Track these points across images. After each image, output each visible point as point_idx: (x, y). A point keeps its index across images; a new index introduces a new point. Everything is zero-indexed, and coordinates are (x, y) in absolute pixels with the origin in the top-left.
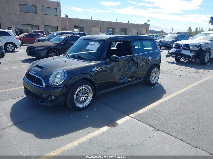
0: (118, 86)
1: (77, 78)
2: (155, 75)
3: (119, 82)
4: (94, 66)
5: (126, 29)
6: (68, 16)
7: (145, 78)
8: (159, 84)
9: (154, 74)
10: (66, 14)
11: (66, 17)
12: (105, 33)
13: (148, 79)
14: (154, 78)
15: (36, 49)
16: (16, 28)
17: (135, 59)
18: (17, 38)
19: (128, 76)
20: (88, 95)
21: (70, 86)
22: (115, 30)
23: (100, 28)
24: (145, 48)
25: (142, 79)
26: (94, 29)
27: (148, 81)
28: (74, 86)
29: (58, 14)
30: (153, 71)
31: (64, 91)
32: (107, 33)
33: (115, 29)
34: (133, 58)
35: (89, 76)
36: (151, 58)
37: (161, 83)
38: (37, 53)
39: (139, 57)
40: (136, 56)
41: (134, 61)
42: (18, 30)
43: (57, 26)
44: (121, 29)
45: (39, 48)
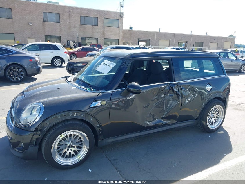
0: (142, 131)
1: (59, 117)
2: (217, 116)
3: (145, 126)
4: (95, 99)
5: (203, 42)
6: (132, 28)
7: (196, 119)
8: (223, 130)
9: (216, 114)
10: (130, 26)
11: (131, 29)
12: (172, 47)
13: (202, 121)
14: (215, 120)
15: (75, 65)
16: (74, 41)
17: (176, 90)
18: (66, 53)
19: (163, 116)
20: (82, 144)
21: (46, 130)
22: (188, 44)
23: (169, 41)
24: (205, 71)
25: (191, 121)
26: (161, 42)
27: (203, 124)
28: (53, 131)
29: (119, 25)
30: (213, 108)
31: (36, 137)
32: (174, 47)
33: (188, 42)
34: (173, 88)
35: (82, 115)
36: (209, 88)
37: (229, 128)
38: (77, 70)
39: (186, 85)
40: (179, 85)
41: (175, 93)
42: (76, 43)
43: (118, 40)
44: (195, 42)
45: (79, 65)
